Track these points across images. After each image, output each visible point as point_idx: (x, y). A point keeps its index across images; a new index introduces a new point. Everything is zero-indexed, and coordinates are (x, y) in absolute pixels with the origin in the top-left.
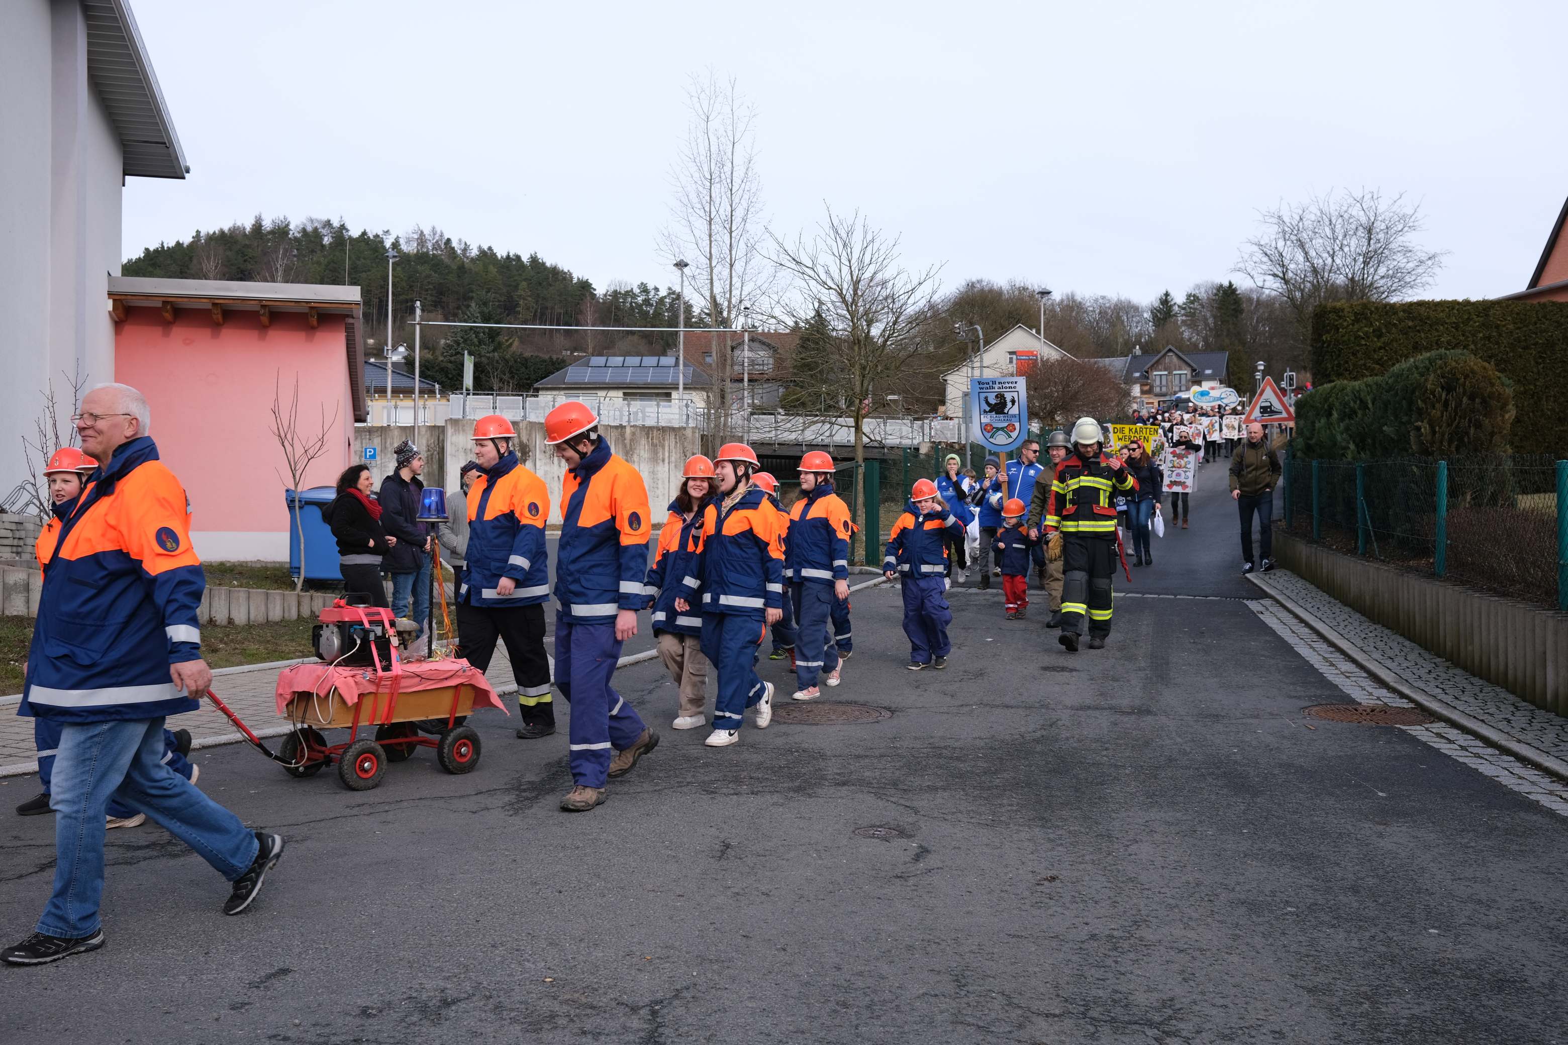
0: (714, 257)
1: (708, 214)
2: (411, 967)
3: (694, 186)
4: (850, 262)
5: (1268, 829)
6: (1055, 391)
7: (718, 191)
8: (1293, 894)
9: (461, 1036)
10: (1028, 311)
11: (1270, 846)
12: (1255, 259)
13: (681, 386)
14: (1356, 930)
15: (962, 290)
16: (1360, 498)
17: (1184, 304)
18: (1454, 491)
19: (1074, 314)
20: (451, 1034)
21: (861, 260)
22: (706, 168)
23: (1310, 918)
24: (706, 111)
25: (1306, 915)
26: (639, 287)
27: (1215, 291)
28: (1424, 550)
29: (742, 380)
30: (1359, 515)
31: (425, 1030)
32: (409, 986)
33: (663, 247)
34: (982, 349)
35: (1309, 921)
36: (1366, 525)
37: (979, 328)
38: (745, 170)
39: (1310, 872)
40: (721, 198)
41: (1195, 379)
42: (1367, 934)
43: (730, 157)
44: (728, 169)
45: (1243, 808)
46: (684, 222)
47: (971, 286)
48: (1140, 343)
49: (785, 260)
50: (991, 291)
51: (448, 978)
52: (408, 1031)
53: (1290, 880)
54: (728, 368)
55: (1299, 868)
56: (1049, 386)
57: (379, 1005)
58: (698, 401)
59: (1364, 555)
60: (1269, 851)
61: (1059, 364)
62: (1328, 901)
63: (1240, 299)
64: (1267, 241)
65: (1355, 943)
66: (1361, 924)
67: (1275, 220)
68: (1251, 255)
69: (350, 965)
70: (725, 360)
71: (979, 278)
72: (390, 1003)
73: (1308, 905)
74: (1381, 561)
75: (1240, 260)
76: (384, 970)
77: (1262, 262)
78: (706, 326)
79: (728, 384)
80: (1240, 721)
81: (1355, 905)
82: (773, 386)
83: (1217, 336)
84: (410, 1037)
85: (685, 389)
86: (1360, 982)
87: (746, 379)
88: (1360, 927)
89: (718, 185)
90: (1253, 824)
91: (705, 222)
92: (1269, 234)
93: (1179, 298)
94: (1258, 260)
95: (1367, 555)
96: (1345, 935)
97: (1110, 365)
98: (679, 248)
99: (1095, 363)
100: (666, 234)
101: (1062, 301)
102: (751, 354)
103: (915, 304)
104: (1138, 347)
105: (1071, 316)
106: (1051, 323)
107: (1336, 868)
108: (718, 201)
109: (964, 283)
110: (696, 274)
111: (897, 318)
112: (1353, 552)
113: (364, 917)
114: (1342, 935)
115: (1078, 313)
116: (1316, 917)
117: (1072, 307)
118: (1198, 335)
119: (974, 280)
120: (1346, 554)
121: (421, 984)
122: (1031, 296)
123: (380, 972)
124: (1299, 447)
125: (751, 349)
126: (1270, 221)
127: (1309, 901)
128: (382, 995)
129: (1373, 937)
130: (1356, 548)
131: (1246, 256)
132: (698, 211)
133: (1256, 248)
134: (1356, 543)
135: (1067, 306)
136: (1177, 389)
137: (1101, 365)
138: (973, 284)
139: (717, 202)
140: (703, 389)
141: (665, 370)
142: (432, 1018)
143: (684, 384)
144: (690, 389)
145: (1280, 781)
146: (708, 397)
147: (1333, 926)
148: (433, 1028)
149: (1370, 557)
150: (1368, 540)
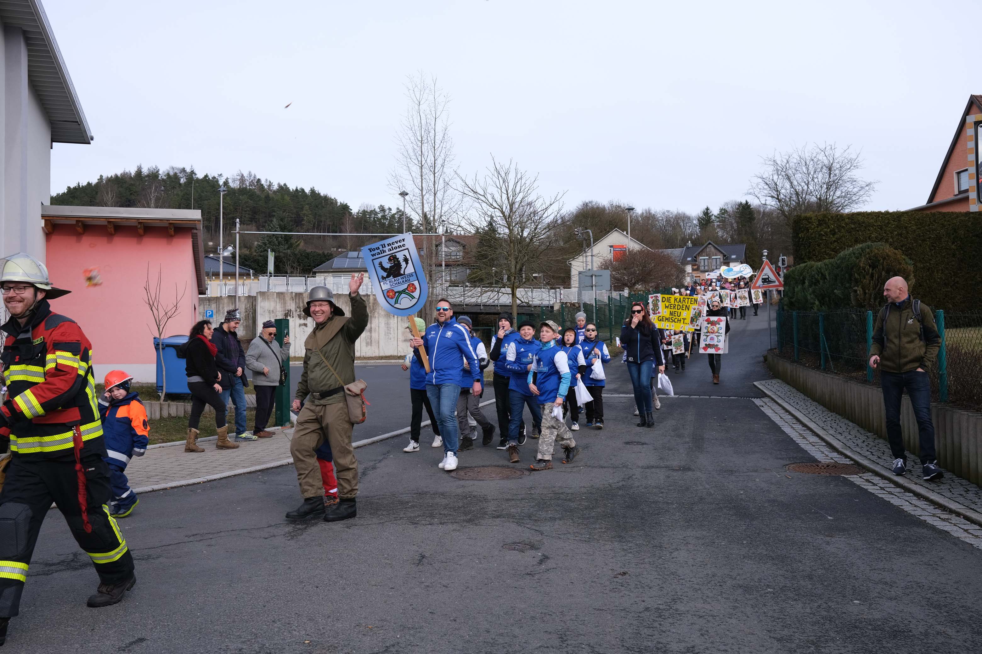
2: (221, 636)
5: (759, 541)
8: (772, 580)
10: (621, 220)
11: (759, 551)
12: (760, 187)
14: (809, 602)
16: (822, 334)
17: (718, 215)
19: (650, 222)
23: (781, 595)
25: (779, 594)
27: (737, 207)
28: (860, 366)
35: (781, 597)
39: (783, 567)
41: (725, 261)
42: (816, 604)
45: (744, 528)
48: (691, 239)
50: (598, 208)
53: (770, 572)
55: (776, 564)
56: (633, 267)
60: (759, 554)
62: (793, 584)
63: (753, 211)
64: (767, 176)
65: (808, 610)
66: (812, 598)
67: (772, 163)
68: (758, 185)
69: (183, 635)
73: (781, 587)
74: (835, 373)
75: (751, 187)
76: (204, 638)
77: (764, 189)
80: (745, 474)
81: (810, 586)
82: (461, 269)
83: (739, 234)
86: (809, 634)
88: (812, 600)
90: (750, 538)
91: (418, 167)
92: (768, 171)
93: (715, 211)
94: (761, 187)
96: (802, 605)
99: (662, 252)
104: (690, 242)
107: (800, 564)
113: (193, 605)
114: (800, 605)
115: (652, 221)
116: (785, 595)
118: (727, 234)
126: (768, 163)
127: (781, 585)
128: (202, 653)
129: (819, 606)
130: (820, 365)
131: (754, 185)
133: (760, 180)
134: (820, 362)
136: (714, 268)
145: (768, 511)
147: (795, 600)
150: (827, 361)
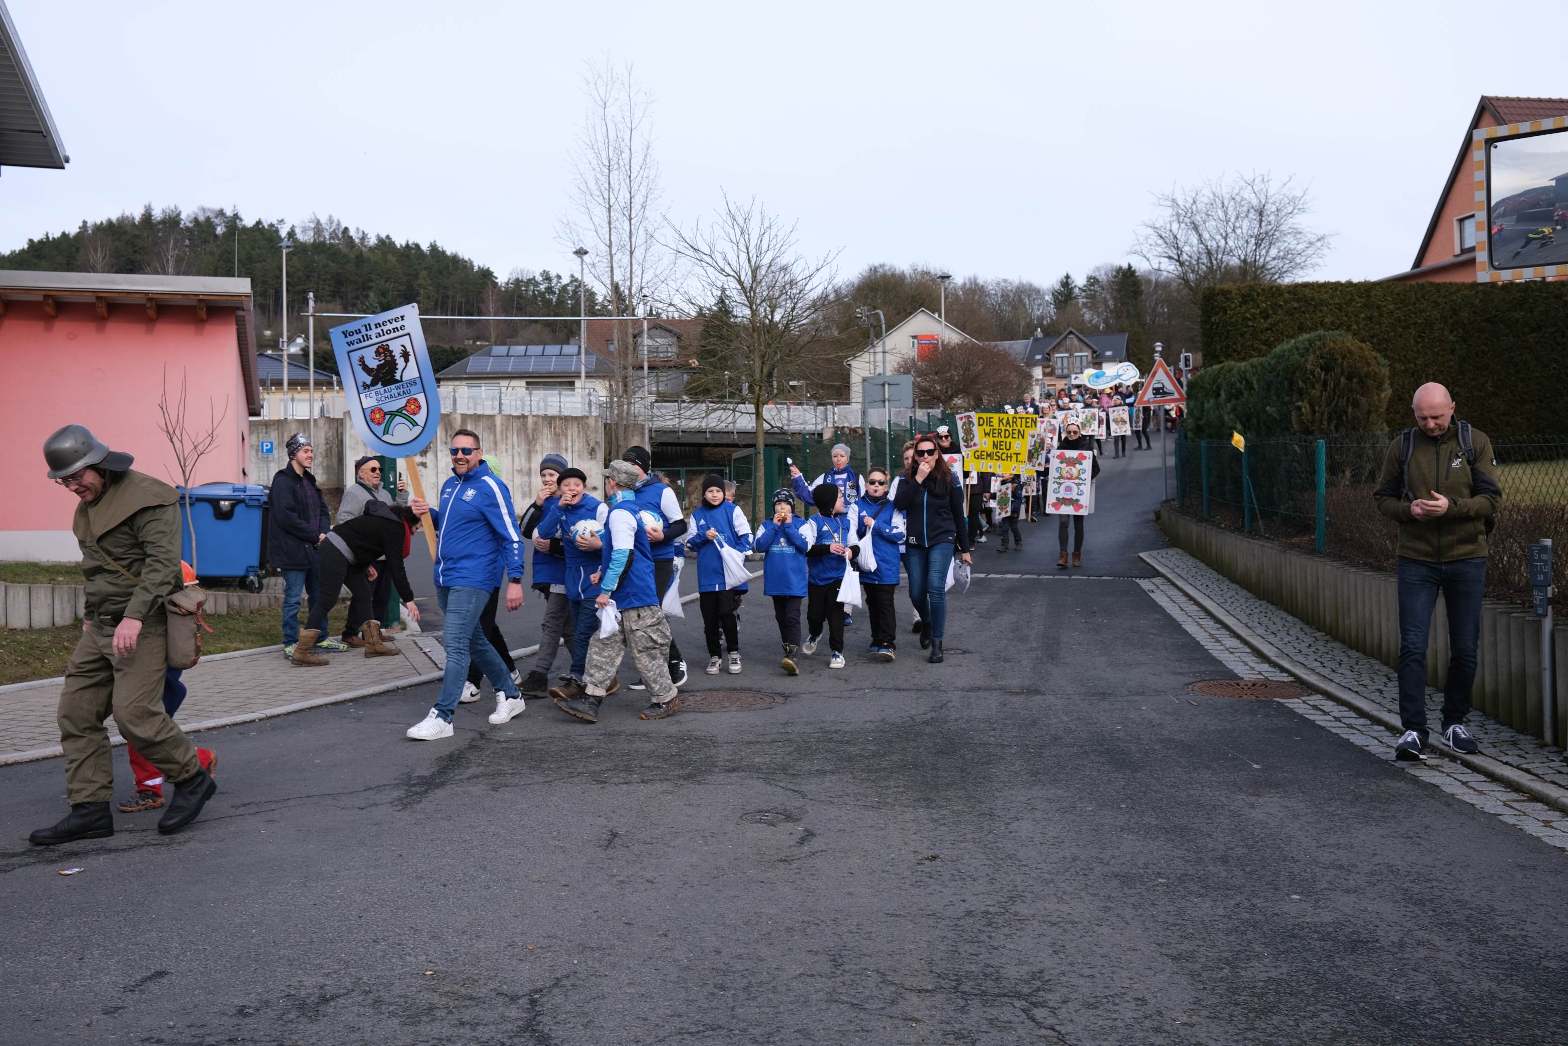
0: (614, 244)
1: (607, 201)
2: (290, 965)
3: (592, 173)
4: (747, 249)
5: (1145, 804)
6: (956, 375)
7: (616, 178)
8: (1164, 865)
9: (339, 1031)
10: (930, 295)
13: (583, 375)
15: (864, 274)
16: (1246, 477)
18: (1334, 468)
19: (977, 297)
20: (328, 1030)
21: (758, 247)
22: (604, 155)
23: (1179, 888)
24: (603, 98)
26: (542, 275)
28: (1305, 527)
29: (642, 368)
30: (1245, 494)
31: (302, 1027)
32: (288, 983)
33: (563, 235)
34: (884, 334)
35: (1178, 891)
36: (1252, 503)
37: (881, 313)
38: (643, 157)
39: (1182, 844)
40: (620, 184)
41: (1095, 361)
42: (1233, 902)
43: (628, 144)
44: (626, 155)
45: (1123, 783)
46: (583, 209)
47: (874, 270)
48: (1041, 325)
49: (682, 247)
50: (893, 275)
51: (328, 975)
52: (285, 1028)
53: (1163, 852)
54: (630, 356)
56: (949, 370)
57: (257, 1004)
58: (601, 390)
59: (1250, 532)
61: (959, 348)
62: (1197, 871)
66: (1228, 892)
69: (228, 965)
70: (627, 348)
71: (882, 262)
72: (267, 1002)
74: (1266, 538)
76: (263, 968)
77: (1157, 245)
78: (610, 314)
79: (630, 371)
81: (1224, 874)
82: (673, 374)
83: (1117, 318)
84: (286, 1035)
85: (587, 377)
87: (646, 367)
89: (617, 172)
91: (604, 209)
95: (1254, 533)
97: (1010, 348)
98: (578, 236)
99: (995, 346)
100: (565, 222)
101: (965, 284)
102: (650, 343)
103: (815, 289)
104: (1039, 330)
105: (973, 299)
106: (955, 307)
108: (616, 187)
109: (866, 268)
110: (596, 261)
111: (796, 303)
112: (1240, 530)
113: (244, 917)
115: (981, 296)
116: (1185, 888)
117: (975, 291)
118: (1098, 316)
119: (877, 264)
120: (1234, 532)
121: (300, 981)
122: (933, 280)
123: (258, 971)
124: (1189, 427)
125: (650, 337)
128: (259, 994)
130: (1243, 526)
132: (597, 198)
134: (1243, 521)
135: (970, 289)
137: (1001, 348)
138: (875, 268)
139: (616, 189)
140: (604, 377)
141: (568, 359)
142: (309, 1014)
143: (586, 373)
144: (592, 377)
145: (1160, 756)
146: (611, 385)
148: (310, 1025)
149: (1256, 535)
150: (1253, 519)
